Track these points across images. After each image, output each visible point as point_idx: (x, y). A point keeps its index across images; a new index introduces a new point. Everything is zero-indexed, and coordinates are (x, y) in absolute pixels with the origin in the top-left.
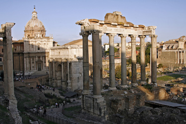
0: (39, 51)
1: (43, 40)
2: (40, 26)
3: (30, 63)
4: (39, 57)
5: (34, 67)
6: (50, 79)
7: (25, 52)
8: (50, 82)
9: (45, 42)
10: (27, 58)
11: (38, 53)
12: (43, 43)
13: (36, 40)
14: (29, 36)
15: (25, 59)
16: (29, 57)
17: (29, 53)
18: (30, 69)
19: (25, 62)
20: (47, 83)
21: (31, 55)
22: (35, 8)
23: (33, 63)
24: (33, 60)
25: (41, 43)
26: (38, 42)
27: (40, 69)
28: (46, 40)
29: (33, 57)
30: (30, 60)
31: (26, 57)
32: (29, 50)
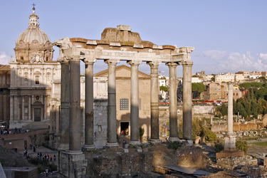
0: (37, 86)
1: (46, 67)
2: (42, 41)
3: (21, 107)
4: (38, 97)
5: (27, 114)
6: (51, 137)
7: (12, 87)
8: (50, 142)
9: (49, 71)
10: (16, 99)
11: (36, 89)
12: (45, 72)
13: (33, 66)
14: (22, 58)
15: (11, 100)
16: (20, 96)
17: (19, 89)
18: (21, 118)
19: (11, 105)
20: (45, 142)
21: (23, 93)
22: (34, 9)
23: (27, 107)
24: (27, 101)
25: (42, 72)
26: (36, 70)
27: (38, 119)
28: (52, 67)
29: (27, 97)
30: (21, 102)
31: (13, 97)
32: (19, 83)
